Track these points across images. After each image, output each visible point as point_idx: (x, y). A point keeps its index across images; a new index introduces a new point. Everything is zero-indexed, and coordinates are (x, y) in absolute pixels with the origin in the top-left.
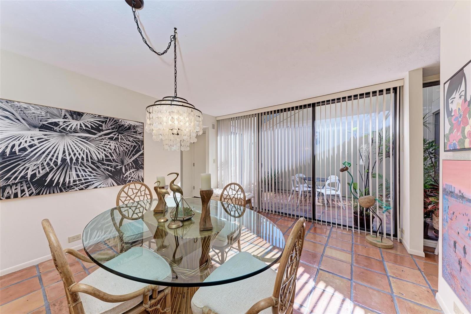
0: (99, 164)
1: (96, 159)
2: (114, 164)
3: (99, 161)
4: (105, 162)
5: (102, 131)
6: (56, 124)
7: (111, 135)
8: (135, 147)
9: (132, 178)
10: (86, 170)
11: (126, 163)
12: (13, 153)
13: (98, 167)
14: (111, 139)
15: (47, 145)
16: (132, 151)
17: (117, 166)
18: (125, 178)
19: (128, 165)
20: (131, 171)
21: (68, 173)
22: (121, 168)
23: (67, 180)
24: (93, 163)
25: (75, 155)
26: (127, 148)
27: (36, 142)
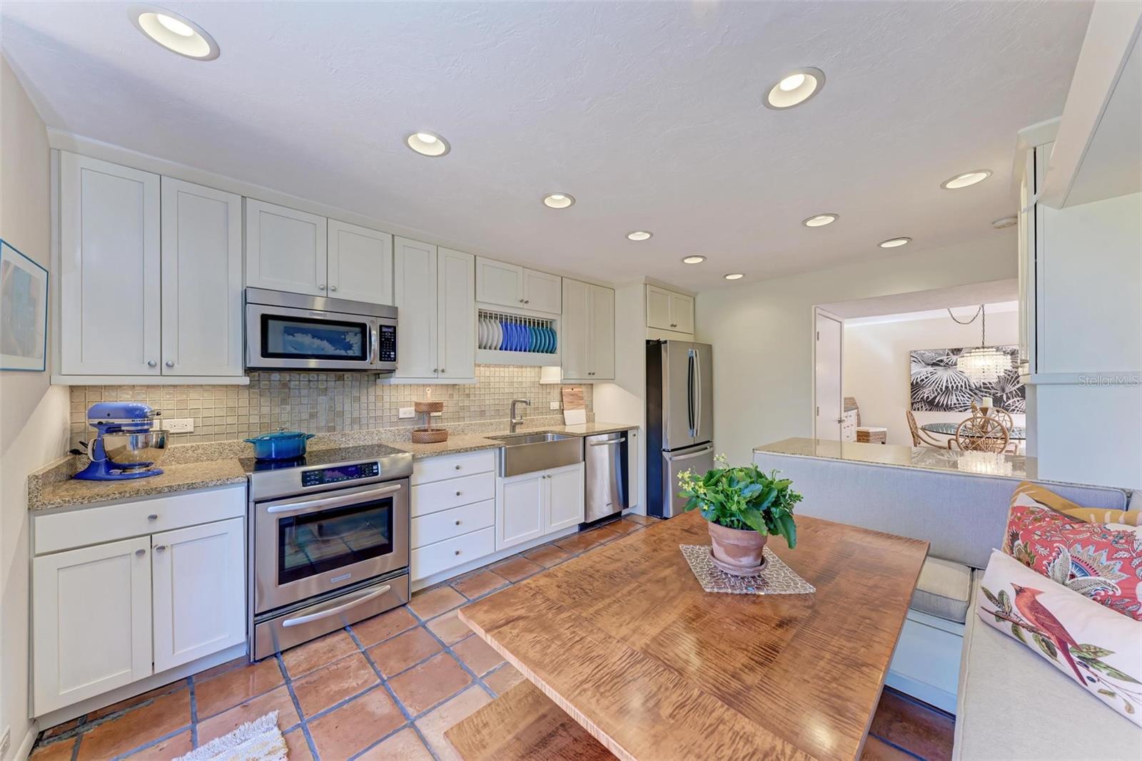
0: (977, 391)
1: (974, 387)
2: (993, 391)
3: (976, 388)
4: (983, 389)
6: (942, 361)
9: (1016, 407)
10: (965, 396)
11: (1007, 390)
12: (917, 383)
13: (976, 394)
15: (935, 376)
17: (997, 393)
18: (1007, 406)
19: (1011, 392)
20: (1015, 399)
21: (950, 397)
22: (1002, 396)
23: (949, 403)
24: (970, 390)
25: (955, 383)
26: (1009, 375)
27: (929, 375)
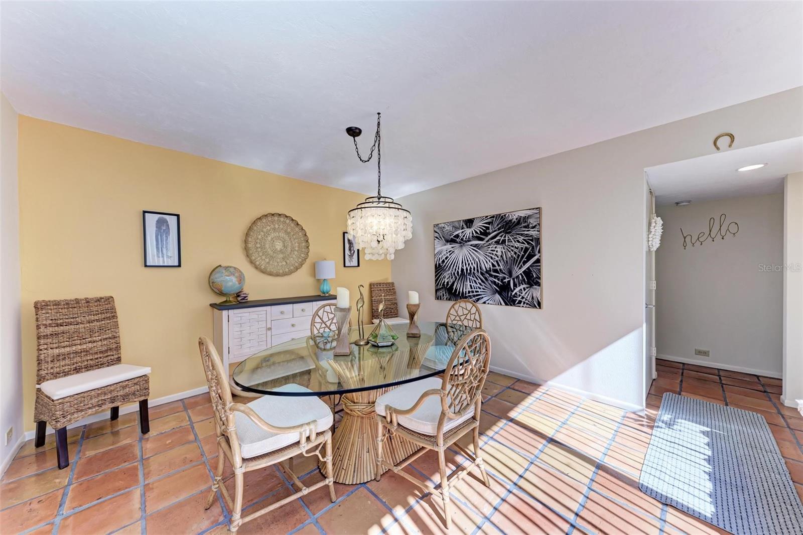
0: (487, 276)
1: (484, 269)
3: (487, 271)
4: (492, 273)
5: (489, 234)
6: (457, 236)
7: (498, 238)
8: (527, 249)
9: (523, 298)
10: (477, 281)
11: (514, 275)
12: (439, 264)
13: (486, 279)
14: (497, 242)
15: (453, 256)
16: (523, 256)
17: (505, 278)
18: (514, 296)
19: (518, 277)
20: (522, 287)
21: (465, 283)
22: (509, 282)
23: (464, 290)
24: (482, 274)
25: (469, 264)
26: (515, 253)
27: (448, 255)
